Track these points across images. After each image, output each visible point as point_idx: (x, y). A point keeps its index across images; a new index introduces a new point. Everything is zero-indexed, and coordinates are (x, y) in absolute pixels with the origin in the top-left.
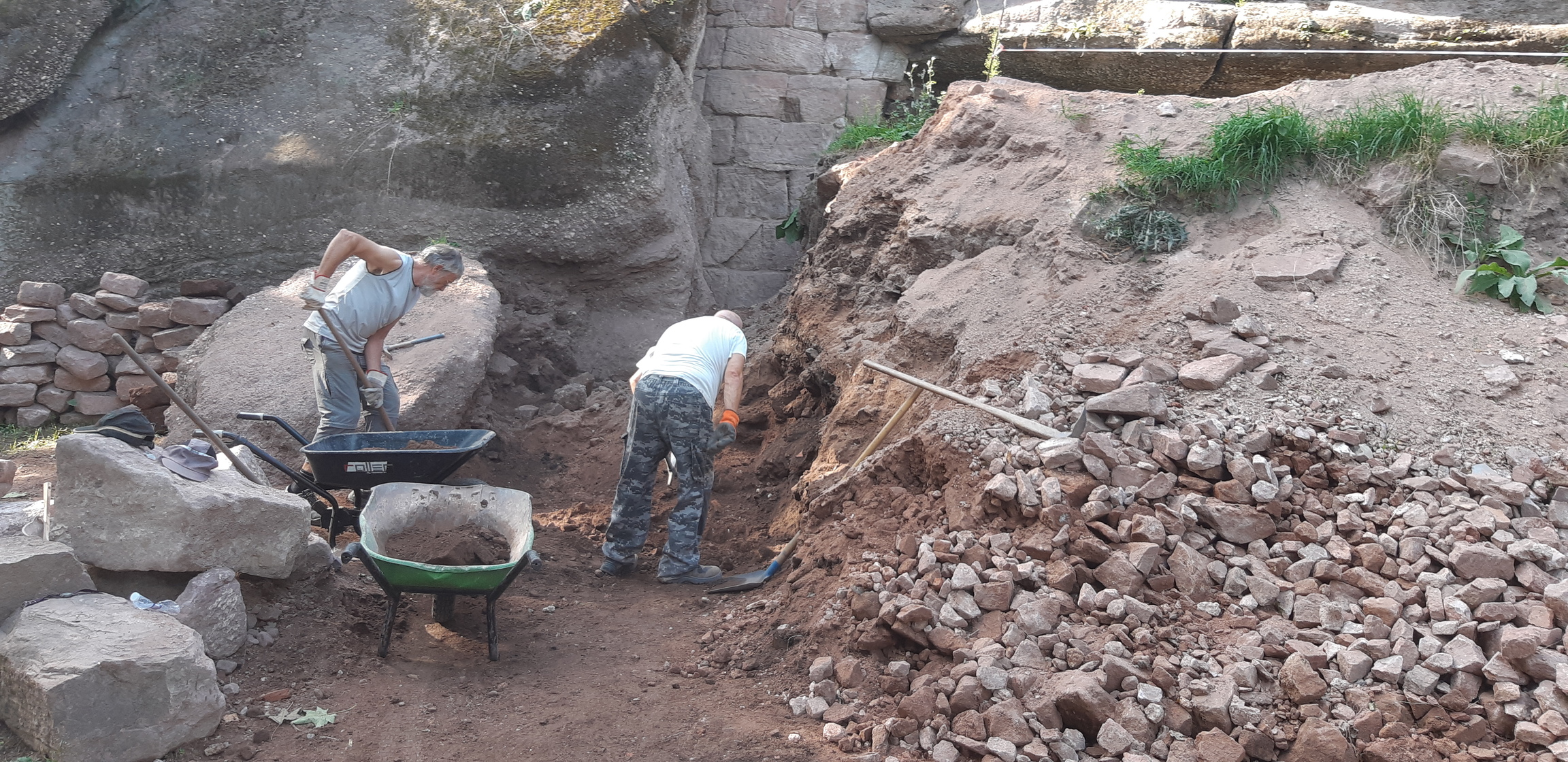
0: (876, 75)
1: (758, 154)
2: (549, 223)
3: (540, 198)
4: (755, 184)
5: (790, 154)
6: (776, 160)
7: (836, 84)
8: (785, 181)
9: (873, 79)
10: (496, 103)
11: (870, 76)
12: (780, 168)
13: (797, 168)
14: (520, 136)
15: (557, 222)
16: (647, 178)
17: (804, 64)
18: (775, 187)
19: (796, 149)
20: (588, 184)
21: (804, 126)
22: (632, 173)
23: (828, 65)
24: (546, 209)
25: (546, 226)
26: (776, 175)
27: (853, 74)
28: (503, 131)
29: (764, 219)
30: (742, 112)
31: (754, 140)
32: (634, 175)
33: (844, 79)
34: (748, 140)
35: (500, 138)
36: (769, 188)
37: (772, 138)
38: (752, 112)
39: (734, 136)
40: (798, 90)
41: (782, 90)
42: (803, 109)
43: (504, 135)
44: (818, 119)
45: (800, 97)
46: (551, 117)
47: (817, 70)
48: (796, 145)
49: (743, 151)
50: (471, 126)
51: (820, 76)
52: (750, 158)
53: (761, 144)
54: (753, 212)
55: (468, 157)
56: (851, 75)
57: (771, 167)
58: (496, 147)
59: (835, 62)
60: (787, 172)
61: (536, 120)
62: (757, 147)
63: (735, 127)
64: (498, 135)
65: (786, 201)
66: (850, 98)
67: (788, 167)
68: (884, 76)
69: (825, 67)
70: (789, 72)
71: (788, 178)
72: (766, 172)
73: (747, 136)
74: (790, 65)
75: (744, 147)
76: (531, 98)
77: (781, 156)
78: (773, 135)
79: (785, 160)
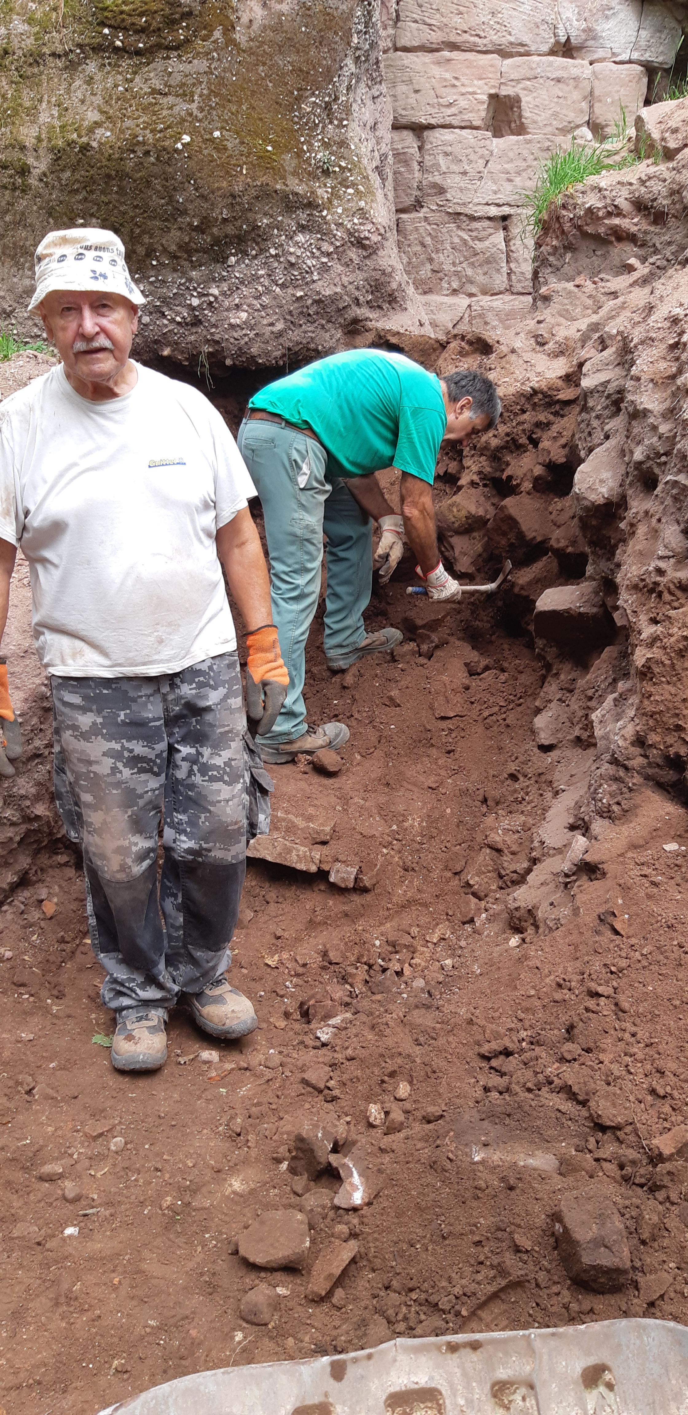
0: (635, 56)
1: (461, 190)
2: (201, 295)
3: (180, 247)
4: (456, 240)
5: (508, 187)
6: (488, 199)
7: (575, 72)
8: (501, 234)
9: (630, 62)
10: (72, 67)
11: (625, 57)
12: (494, 211)
13: (519, 211)
14: (128, 123)
15: (215, 291)
16: (362, 204)
17: (526, 39)
18: (487, 243)
19: (518, 180)
20: (265, 214)
21: (529, 142)
22: (335, 194)
23: (563, 40)
24: (194, 268)
25: (195, 302)
26: (487, 223)
27: (600, 53)
28: (93, 116)
29: (471, 295)
30: (433, 121)
31: (454, 168)
32: (339, 197)
33: (586, 63)
34: (444, 169)
35: (91, 130)
36: (479, 246)
37: (482, 163)
38: (448, 120)
39: (419, 163)
40: (518, 81)
41: (493, 82)
42: (526, 114)
43: (97, 124)
44: (549, 129)
45: (522, 94)
46: (183, 85)
47: (545, 48)
48: (519, 173)
49: (435, 185)
50: (33, 112)
51: (551, 58)
52: (449, 196)
53: (465, 173)
54: (455, 285)
55: (36, 172)
56: (595, 56)
57: (481, 211)
58: (85, 148)
59: (573, 33)
60: (505, 218)
61: (154, 92)
62: (458, 178)
63: (420, 148)
64: (86, 123)
65: (504, 264)
66: (597, 93)
67: (506, 210)
68: (647, 56)
69: (557, 42)
70: (504, 53)
71: (505, 228)
72: (473, 218)
73: (442, 160)
74: (504, 41)
75: (437, 179)
76: (138, 53)
77: (495, 193)
78: (482, 157)
79: (501, 198)
